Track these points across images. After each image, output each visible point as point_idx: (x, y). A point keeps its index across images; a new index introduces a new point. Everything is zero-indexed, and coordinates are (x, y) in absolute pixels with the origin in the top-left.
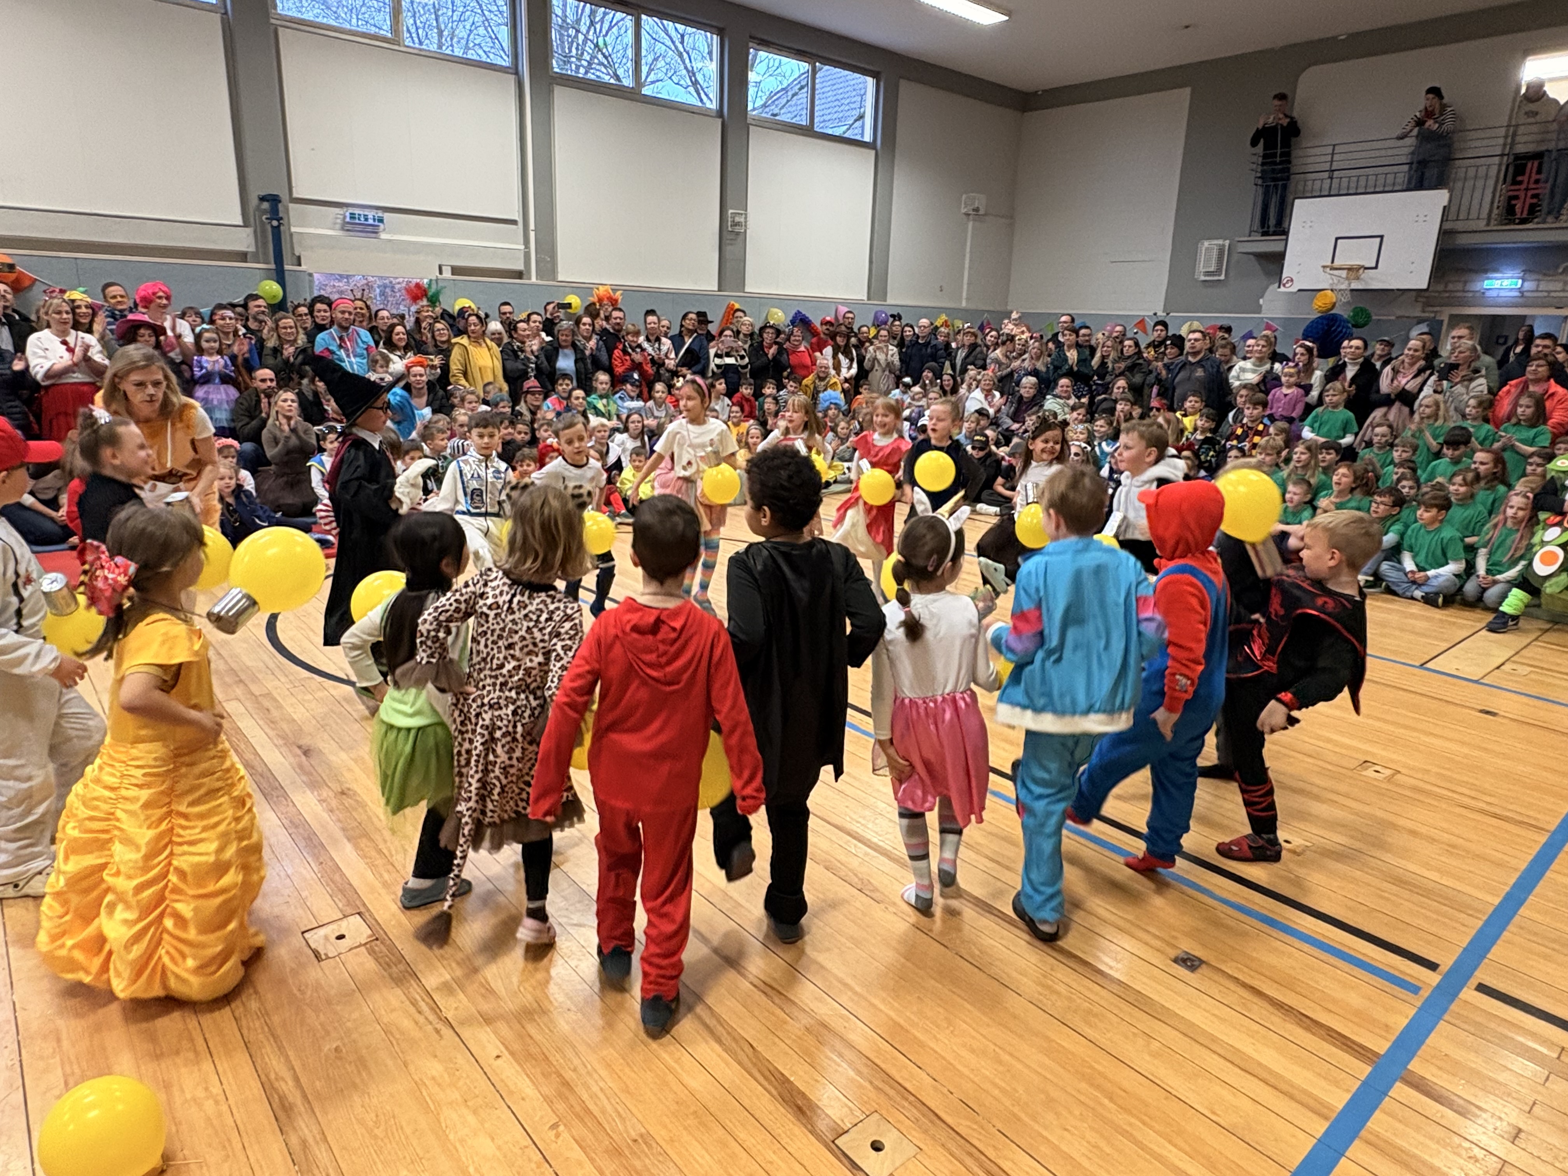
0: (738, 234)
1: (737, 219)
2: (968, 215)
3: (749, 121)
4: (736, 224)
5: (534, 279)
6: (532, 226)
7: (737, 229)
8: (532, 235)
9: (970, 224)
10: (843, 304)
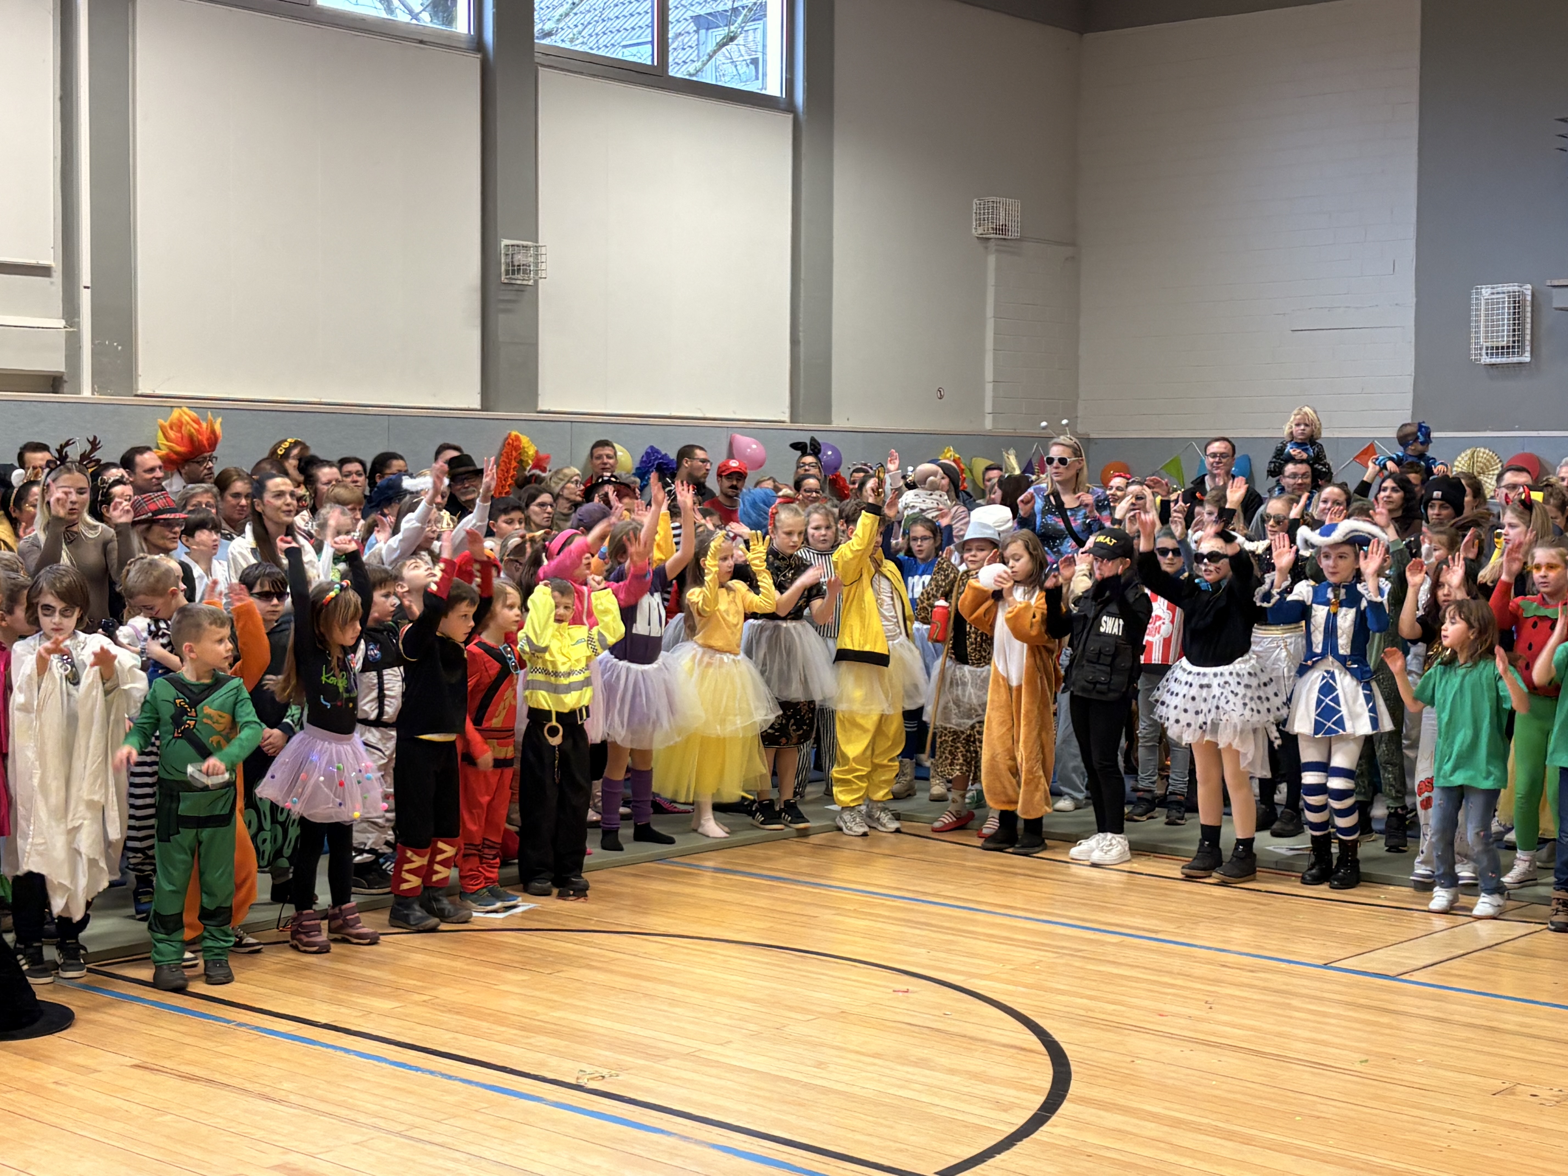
0: (521, 289)
1: (520, 258)
2: (985, 240)
3: (538, 58)
4: (515, 269)
5: (87, 392)
6: (86, 278)
7: (519, 279)
8: (85, 298)
9: (992, 260)
10: (743, 431)
